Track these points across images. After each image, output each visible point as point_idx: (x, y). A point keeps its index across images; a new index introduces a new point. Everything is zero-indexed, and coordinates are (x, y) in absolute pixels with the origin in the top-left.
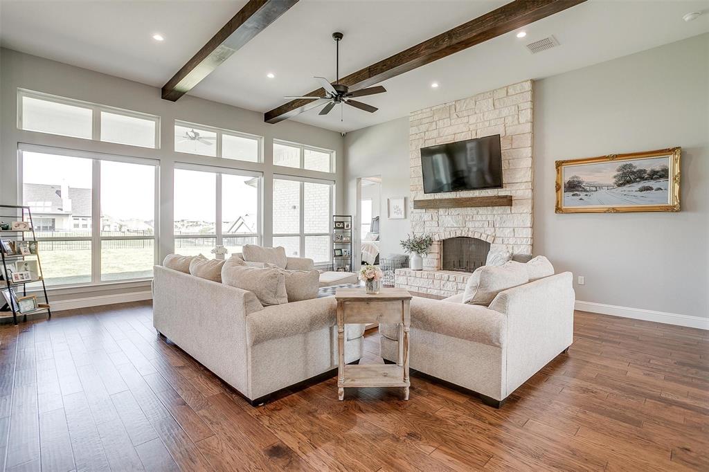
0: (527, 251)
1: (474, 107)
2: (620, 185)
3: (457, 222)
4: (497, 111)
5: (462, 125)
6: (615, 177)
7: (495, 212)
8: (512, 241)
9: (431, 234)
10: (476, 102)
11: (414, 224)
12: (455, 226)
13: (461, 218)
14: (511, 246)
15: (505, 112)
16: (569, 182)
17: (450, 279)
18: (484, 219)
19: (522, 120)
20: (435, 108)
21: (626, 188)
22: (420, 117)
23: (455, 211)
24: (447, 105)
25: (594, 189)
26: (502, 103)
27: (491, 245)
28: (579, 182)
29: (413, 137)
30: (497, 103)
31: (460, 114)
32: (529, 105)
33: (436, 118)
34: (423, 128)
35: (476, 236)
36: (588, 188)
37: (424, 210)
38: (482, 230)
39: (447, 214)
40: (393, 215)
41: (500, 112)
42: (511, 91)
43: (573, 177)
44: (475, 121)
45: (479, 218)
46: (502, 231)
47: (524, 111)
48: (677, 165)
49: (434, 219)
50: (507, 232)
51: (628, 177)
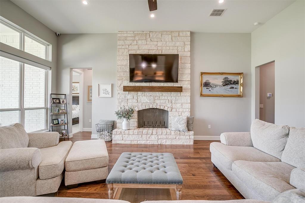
0: (189, 115)
1: (160, 37)
2: (224, 86)
3: (150, 100)
4: (174, 43)
5: (154, 46)
6: (222, 82)
7: (172, 95)
8: (181, 110)
9: (132, 107)
10: (162, 35)
11: (120, 100)
12: (149, 102)
13: (152, 98)
14: (180, 113)
15: (178, 44)
16: (205, 83)
17: (153, 134)
18: (166, 99)
19: (186, 50)
20: (136, 32)
21: (226, 87)
22: (125, 35)
23: (148, 94)
24: (145, 32)
25: (215, 86)
26: (176, 39)
27: (170, 113)
28: (209, 83)
29: (120, 47)
30: (174, 39)
31: (152, 40)
32: (189, 43)
33: (137, 38)
34: (128, 42)
35: (162, 108)
36: (212, 86)
37: (127, 93)
38: (165, 105)
39: (143, 95)
40: (102, 95)
41: (175, 43)
42: (181, 34)
43: (207, 81)
44: (161, 45)
45: (163, 98)
46: (176, 105)
47: (187, 46)
48: (242, 80)
49: (135, 98)
50: (178, 105)
51: (227, 83)
